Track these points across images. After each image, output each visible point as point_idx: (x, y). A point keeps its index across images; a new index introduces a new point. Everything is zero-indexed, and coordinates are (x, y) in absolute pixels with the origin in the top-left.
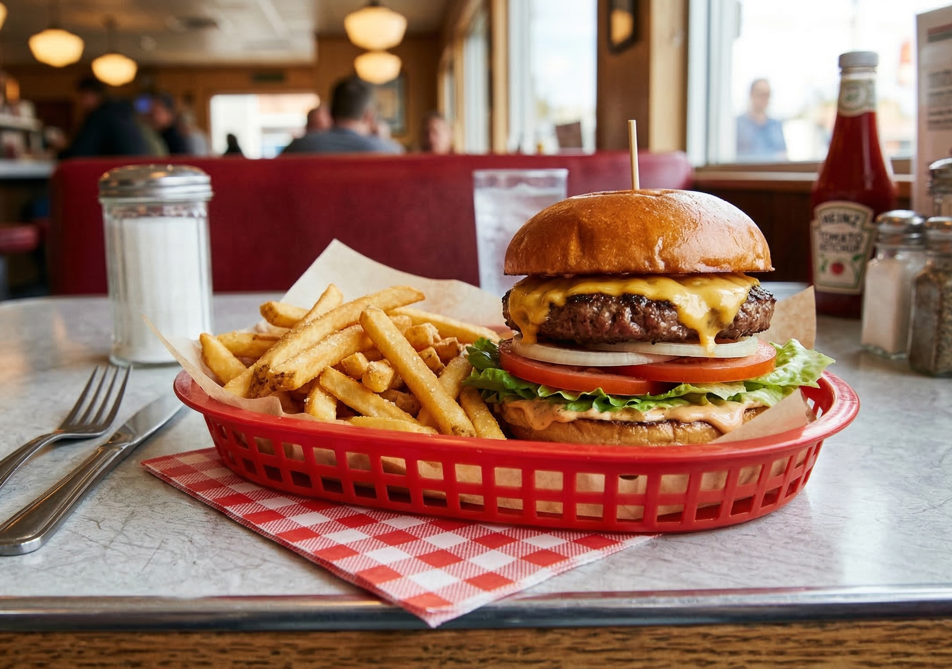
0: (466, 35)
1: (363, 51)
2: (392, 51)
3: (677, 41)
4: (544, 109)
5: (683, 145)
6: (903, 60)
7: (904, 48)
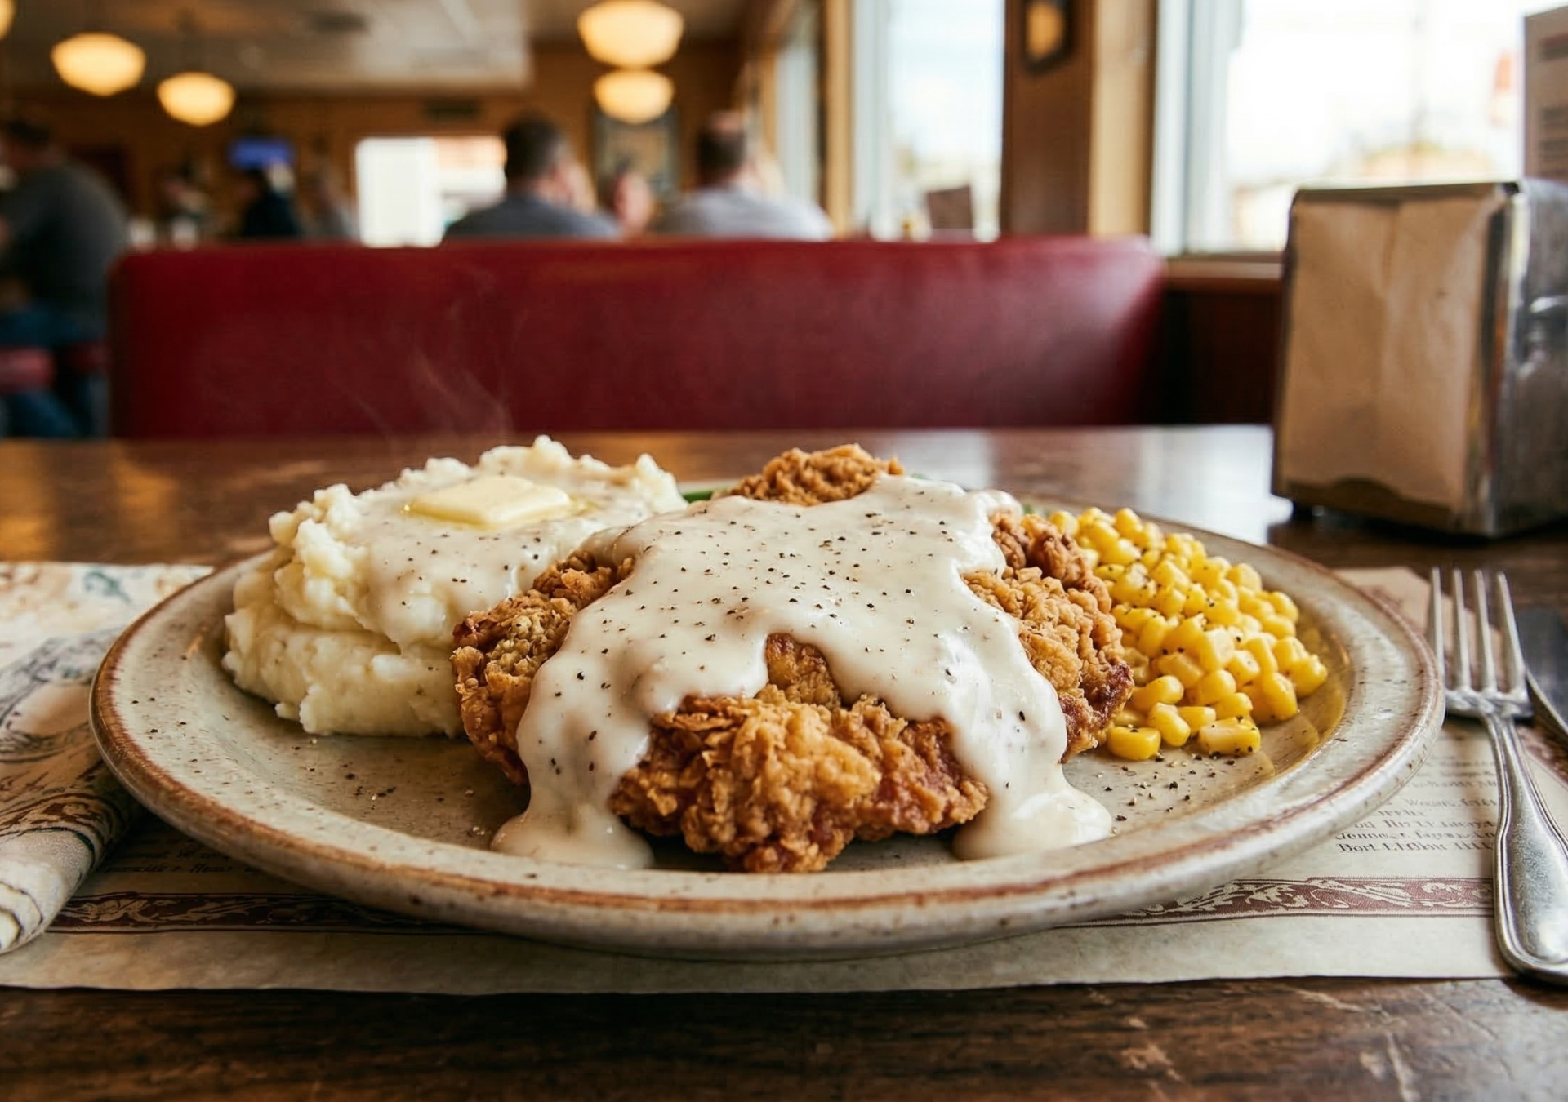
0: (780, 43)
1: (607, 68)
2: (661, 68)
3: (1139, 55)
4: (909, 163)
5: (1145, 224)
6: (1500, 83)
7: (1502, 66)
